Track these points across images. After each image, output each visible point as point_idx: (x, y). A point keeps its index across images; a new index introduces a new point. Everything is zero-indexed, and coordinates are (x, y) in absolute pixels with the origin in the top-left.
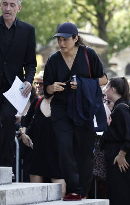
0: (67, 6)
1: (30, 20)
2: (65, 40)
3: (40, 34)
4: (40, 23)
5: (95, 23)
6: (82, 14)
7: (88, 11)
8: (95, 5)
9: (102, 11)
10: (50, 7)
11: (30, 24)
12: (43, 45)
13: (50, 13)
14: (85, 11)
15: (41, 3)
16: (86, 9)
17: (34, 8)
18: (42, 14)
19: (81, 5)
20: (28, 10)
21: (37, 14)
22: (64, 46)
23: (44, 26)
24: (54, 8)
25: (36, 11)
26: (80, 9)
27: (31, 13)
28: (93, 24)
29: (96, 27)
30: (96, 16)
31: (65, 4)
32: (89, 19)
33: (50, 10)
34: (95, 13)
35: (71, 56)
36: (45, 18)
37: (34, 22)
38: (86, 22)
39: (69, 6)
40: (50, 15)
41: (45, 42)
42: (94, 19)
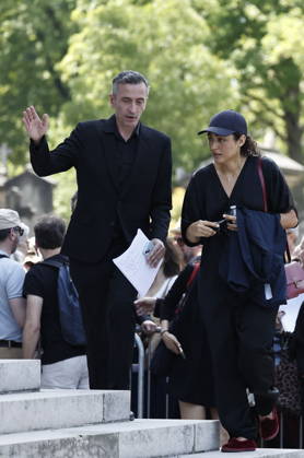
0: (230, 101)
1: (163, 126)
2: (220, 140)
3: (182, 150)
4: (182, 131)
5: (282, 130)
6: (258, 114)
7: (269, 109)
8: (282, 99)
9: (294, 110)
10: (201, 101)
11: (164, 132)
12: (187, 171)
13: (200, 112)
14: (264, 109)
15: (183, 95)
16: (265, 105)
17: (171, 103)
18: (186, 114)
19: (255, 98)
20: (161, 106)
21: (177, 114)
22: (218, 152)
23: (188, 136)
24: (207, 105)
25: (174, 108)
26: (254, 105)
27: (165, 113)
28: (277, 134)
29: (282, 138)
30: (284, 118)
31: (226, 96)
32: (271, 124)
33: (199, 107)
34: (281, 112)
35: (232, 171)
36: (191, 121)
37: (171, 129)
38: (264, 128)
39: (234, 100)
40: (201, 116)
41: (190, 165)
42: (280, 124)
